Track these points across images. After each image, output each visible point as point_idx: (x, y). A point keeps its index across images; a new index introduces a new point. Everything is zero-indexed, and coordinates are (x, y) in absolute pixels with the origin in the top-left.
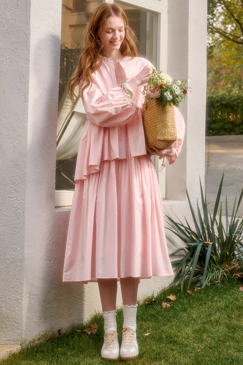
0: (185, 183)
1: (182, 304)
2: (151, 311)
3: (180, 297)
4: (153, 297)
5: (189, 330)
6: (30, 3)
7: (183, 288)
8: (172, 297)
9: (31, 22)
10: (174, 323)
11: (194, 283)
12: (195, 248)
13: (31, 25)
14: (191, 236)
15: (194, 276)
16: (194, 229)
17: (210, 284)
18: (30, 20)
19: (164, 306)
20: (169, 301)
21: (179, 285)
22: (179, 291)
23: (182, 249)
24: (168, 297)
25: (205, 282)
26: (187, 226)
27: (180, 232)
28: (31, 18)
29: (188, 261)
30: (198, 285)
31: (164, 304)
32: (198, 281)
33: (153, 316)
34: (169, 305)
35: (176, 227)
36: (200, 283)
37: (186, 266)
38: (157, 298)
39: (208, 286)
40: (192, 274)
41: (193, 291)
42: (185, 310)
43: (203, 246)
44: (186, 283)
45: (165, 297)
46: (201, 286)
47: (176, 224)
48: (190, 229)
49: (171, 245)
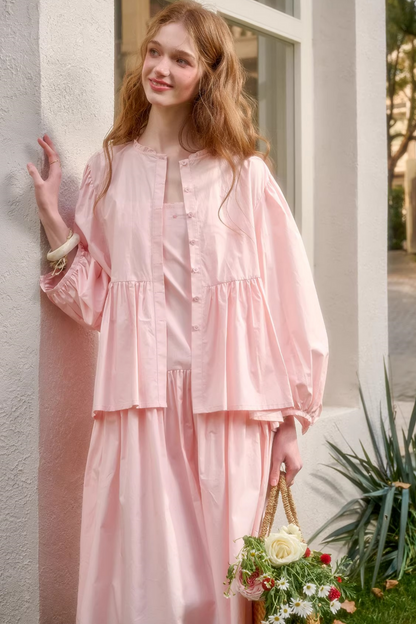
0: (357, 374)
6: (37, 6)
9: (40, 50)
11: (383, 571)
12: (381, 499)
13: (42, 56)
14: (371, 476)
16: (375, 463)
17: (411, 569)
18: (38, 45)
23: (357, 501)
25: (403, 566)
26: (364, 458)
27: (350, 469)
28: (40, 41)
30: (390, 572)
35: (344, 461)
36: (393, 568)
37: (366, 533)
39: (408, 574)
41: (383, 587)
43: (395, 494)
44: (369, 570)
47: (344, 456)
48: (369, 462)
49: (337, 496)
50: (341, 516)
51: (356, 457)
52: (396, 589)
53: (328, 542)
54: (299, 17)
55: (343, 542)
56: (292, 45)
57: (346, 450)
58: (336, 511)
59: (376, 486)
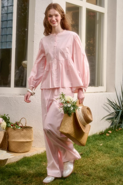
1: (114, 135)
2: (102, 137)
3: (113, 132)
4: (102, 132)
5: (118, 144)
7: (114, 128)
8: (110, 132)
10: (111, 141)
11: (118, 127)
12: (119, 112)
15: (118, 124)
16: (118, 104)
19: (107, 135)
20: (109, 133)
21: (113, 127)
22: (113, 129)
23: (113, 113)
24: (109, 132)
26: (116, 103)
29: (116, 118)
30: (120, 127)
31: (107, 134)
32: (120, 126)
33: (102, 138)
34: (109, 135)
37: (115, 119)
38: (104, 132)
40: (118, 123)
41: (118, 130)
42: (115, 137)
43: (122, 111)
44: (115, 126)
45: (107, 132)
46: (121, 128)
47: (111, 102)
48: (117, 104)
49: (109, 110)
50: (110, 115)
51: (114, 103)
52: (121, 130)
53: (107, 120)
54: (104, 8)
55: (111, 120)
56: (103, 14)
57: (111, 101)
58: (109, 114)
59: (118, 109)
